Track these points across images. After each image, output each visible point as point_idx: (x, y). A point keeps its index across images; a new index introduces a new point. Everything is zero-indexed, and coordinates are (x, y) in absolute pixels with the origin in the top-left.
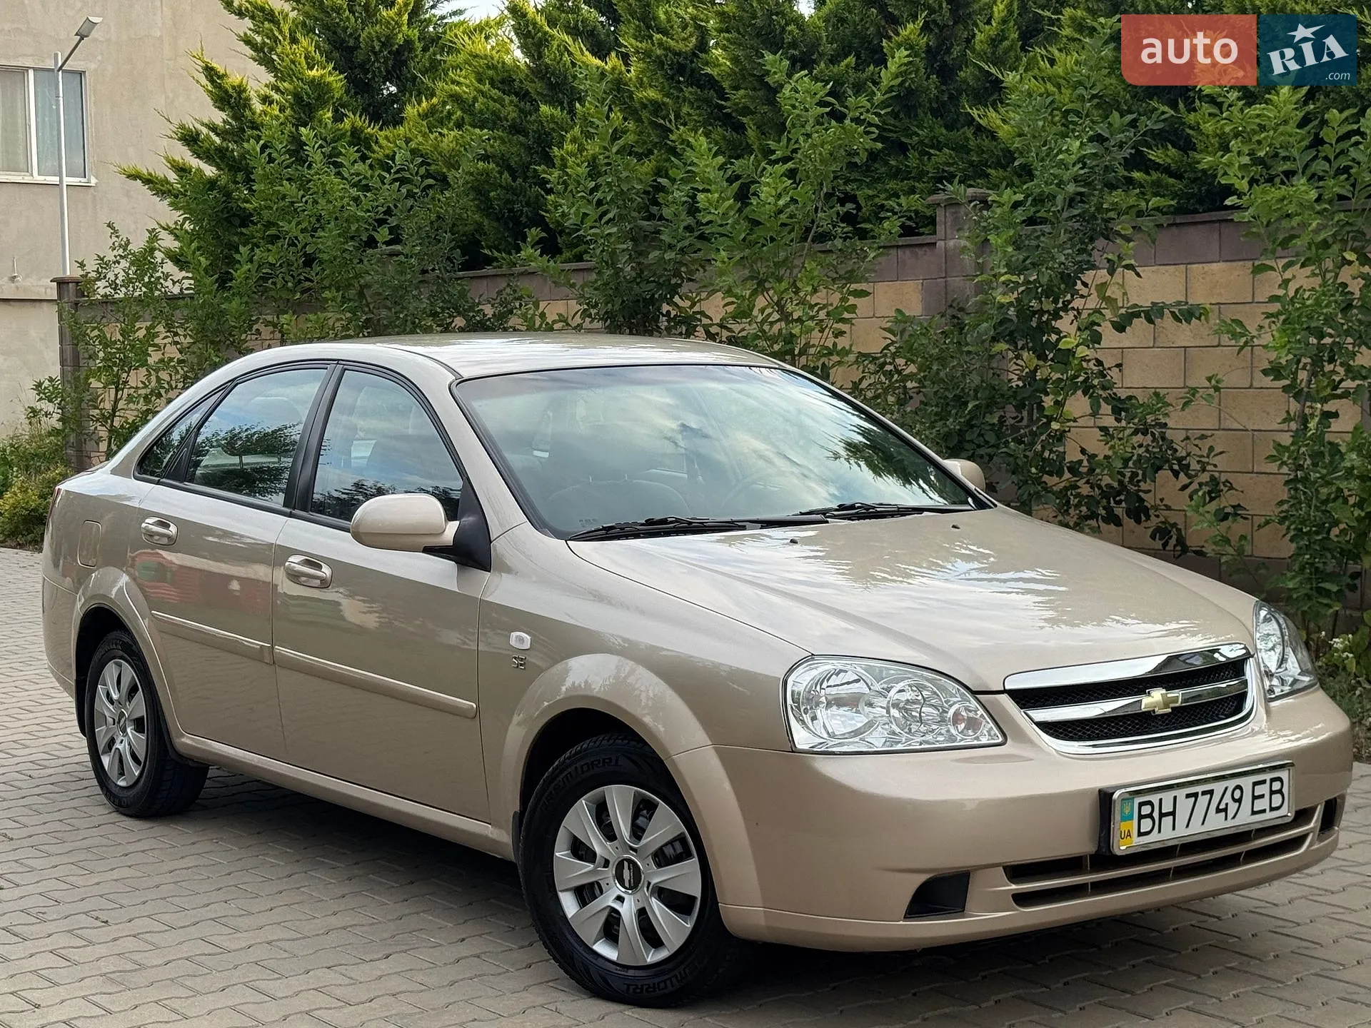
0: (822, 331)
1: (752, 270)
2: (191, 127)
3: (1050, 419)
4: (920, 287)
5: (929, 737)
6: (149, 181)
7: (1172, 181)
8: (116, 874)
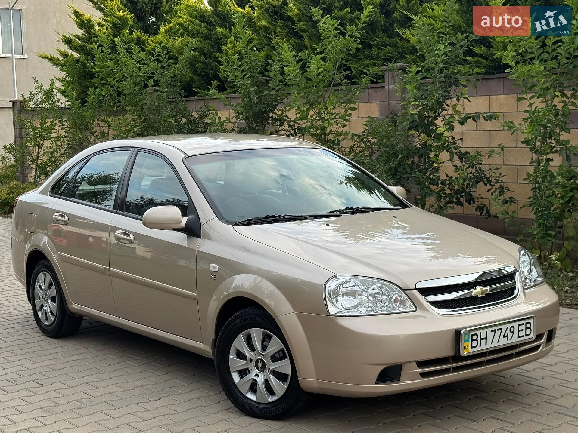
0: (337, 124)
1: (308, 100)
2: (68, 36)
3: (433, 162)
4: (378, 105)
5: (385, 309)
6: (51, 59)
7: (483, 61)
8: (45, 363)
